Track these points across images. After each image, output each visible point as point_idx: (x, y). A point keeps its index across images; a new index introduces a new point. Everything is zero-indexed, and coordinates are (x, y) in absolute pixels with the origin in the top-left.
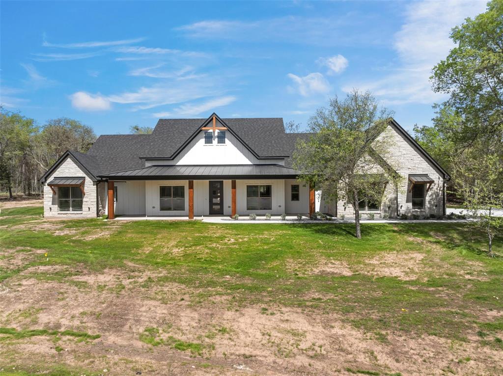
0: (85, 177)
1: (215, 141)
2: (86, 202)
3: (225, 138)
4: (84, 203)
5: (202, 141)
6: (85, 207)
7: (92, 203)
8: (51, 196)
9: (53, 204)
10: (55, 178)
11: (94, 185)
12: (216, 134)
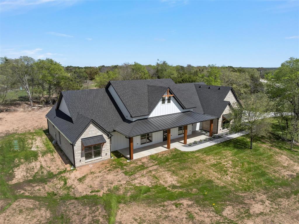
0: (102, 135)
1: (166, 102)
2: (104, 150)
3: (170, 100)
4: (103, 151)
5: (161, 102)
6: (103, 154)
7: (108, 150)
8: (80, 152)
9: (81, 157)
10: (82, 139)
11: (108, 139)
12: (167, 98)
